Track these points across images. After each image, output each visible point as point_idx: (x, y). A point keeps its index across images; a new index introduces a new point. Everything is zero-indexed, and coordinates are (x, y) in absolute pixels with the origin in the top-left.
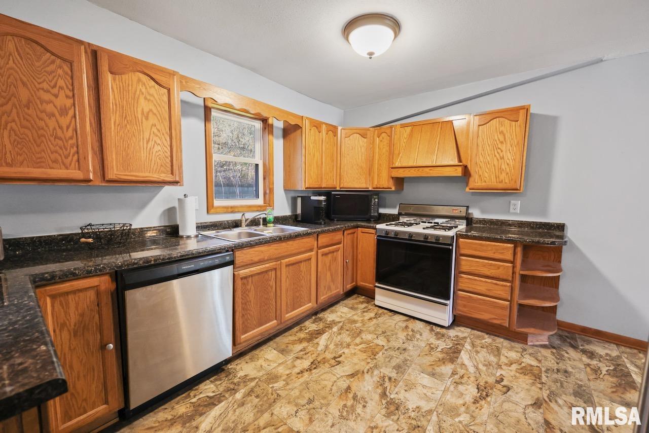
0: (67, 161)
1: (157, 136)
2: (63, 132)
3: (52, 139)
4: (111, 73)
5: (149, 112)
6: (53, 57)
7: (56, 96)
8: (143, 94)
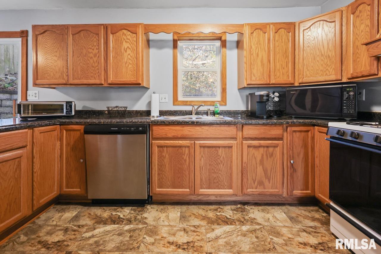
0: (95, 76)
1: (130, 59)
2: (95, 64)
3: (91, 67)
4: (112, 34)
5: (127, 48)
6: (93, 34)
7: (93, 50)
8: (125, 40)
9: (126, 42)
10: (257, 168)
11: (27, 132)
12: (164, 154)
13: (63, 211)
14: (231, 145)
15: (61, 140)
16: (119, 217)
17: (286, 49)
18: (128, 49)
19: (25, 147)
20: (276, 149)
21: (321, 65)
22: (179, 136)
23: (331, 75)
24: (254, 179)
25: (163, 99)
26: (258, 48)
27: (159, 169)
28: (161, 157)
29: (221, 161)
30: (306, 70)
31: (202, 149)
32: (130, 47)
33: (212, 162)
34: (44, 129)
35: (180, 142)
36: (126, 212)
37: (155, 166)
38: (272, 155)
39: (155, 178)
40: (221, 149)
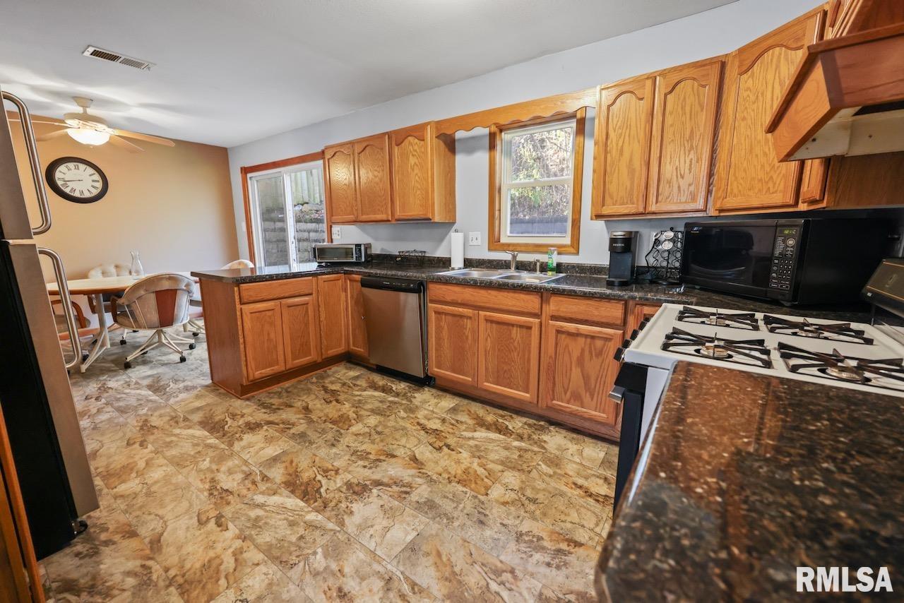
9: (413, 155)
10: (571, 370)
11: (311, 280)
12: (442, 324)
13: (350, 369)
14: (530, 325)
15: (346, 291)
16: (391, 389)
17: (692, 128)
18: (415, 166)
19: (311, 294)
20: (610, 343)
21: (762, 165)
22: (460, 301)
23: (776, 192)
24: (566, 387)
25: (474, 239)
26: (623, 137)
27: (437, 344)
28: (439, 328)
29: (516, 348)
30: (733, 178)
31: (489, 324)
32: (417, 163)
33: (502, 346)
34: (328, 278)
35: (461, 310)
36: (402, 386)
37: (432, 338)
38: (600, 353)
39: (432, 353)
40: (515, 328)
